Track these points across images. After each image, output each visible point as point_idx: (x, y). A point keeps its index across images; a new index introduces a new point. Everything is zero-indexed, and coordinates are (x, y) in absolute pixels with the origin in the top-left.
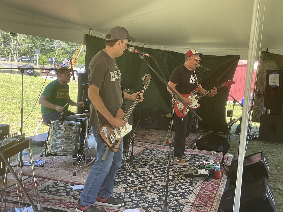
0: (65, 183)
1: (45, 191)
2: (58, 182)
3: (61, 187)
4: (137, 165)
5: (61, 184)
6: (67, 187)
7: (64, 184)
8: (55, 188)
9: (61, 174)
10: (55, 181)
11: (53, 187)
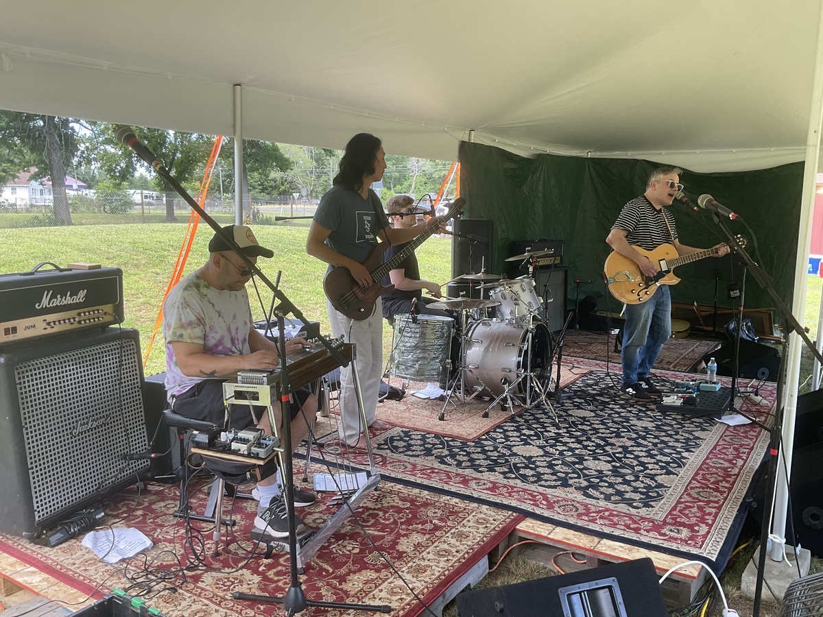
0: (423, 433)
1: (386, 447)
2: (409, 432)
3: (416, 440)
4: (568, 404)
5: (416, 436)
6: (427, 440)
7: (422, 435)
8: (405, 441)
9: (416, 416)
10: (404, 429)
11: (401, 439)
